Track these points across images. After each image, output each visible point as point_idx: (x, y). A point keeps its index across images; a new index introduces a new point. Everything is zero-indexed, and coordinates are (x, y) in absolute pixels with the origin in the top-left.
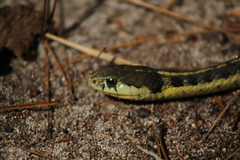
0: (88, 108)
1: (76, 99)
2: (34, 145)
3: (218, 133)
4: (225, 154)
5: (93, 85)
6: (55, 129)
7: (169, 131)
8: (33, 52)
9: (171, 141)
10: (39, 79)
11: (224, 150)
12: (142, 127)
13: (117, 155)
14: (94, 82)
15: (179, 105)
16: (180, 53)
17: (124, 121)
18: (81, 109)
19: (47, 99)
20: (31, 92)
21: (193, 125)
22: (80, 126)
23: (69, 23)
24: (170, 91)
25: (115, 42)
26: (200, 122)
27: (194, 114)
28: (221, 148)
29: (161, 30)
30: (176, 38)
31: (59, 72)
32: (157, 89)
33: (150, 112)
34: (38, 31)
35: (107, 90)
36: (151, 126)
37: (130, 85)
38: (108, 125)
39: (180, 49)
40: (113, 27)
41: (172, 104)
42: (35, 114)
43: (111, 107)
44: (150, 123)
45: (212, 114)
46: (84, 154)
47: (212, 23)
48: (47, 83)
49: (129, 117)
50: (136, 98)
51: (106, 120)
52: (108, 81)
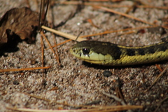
0: (70, 71)
1: (62, 67)
2: (33, 92)
3: (158, 86)
4: (162, 98)
5: (73, 53)
6: (47, 83)
7: (125, 85)
8: (33, 39)
9: (126, 90)
10: (37, 55)
11: (162, 95)
12: (106, 82)
13: (89, 98)
14: (74, 51)
15: (132, 70)
16: (133, 40)
17: (94, 79)
18: (65, 72)
19: (42, 66)
20: (32, 61)
21: (141, 81)
22: (64, 81)
23: (57, 22)
24: (126, 59)
25: (88, 33)
26: (146, 80)
27: (142, 75)
28: (160, 95)
29: (120, 27)
30: (130, 31)
31: (50, 50)
32: (117, 57)
33: (112, 74)
34: (36, 24)
35: (83, 56)
36: (113, 82)
37: (98, 53)
38: (84, 81)
39: (133, 37)
40: (88, 25)
41: (127, 69)
42: (34, 75)
43: (86, 71)
44: (112, 80)
45: (154, 75)
46: (67, 98)
47: (155, 23)
48: (42, 56)
49: (97, 76)
50: (103, 63)
51: (81, 78)
52: (83, 50)
